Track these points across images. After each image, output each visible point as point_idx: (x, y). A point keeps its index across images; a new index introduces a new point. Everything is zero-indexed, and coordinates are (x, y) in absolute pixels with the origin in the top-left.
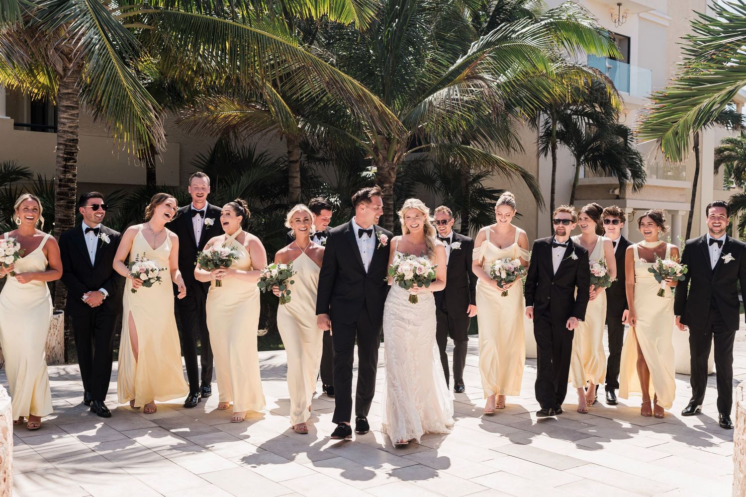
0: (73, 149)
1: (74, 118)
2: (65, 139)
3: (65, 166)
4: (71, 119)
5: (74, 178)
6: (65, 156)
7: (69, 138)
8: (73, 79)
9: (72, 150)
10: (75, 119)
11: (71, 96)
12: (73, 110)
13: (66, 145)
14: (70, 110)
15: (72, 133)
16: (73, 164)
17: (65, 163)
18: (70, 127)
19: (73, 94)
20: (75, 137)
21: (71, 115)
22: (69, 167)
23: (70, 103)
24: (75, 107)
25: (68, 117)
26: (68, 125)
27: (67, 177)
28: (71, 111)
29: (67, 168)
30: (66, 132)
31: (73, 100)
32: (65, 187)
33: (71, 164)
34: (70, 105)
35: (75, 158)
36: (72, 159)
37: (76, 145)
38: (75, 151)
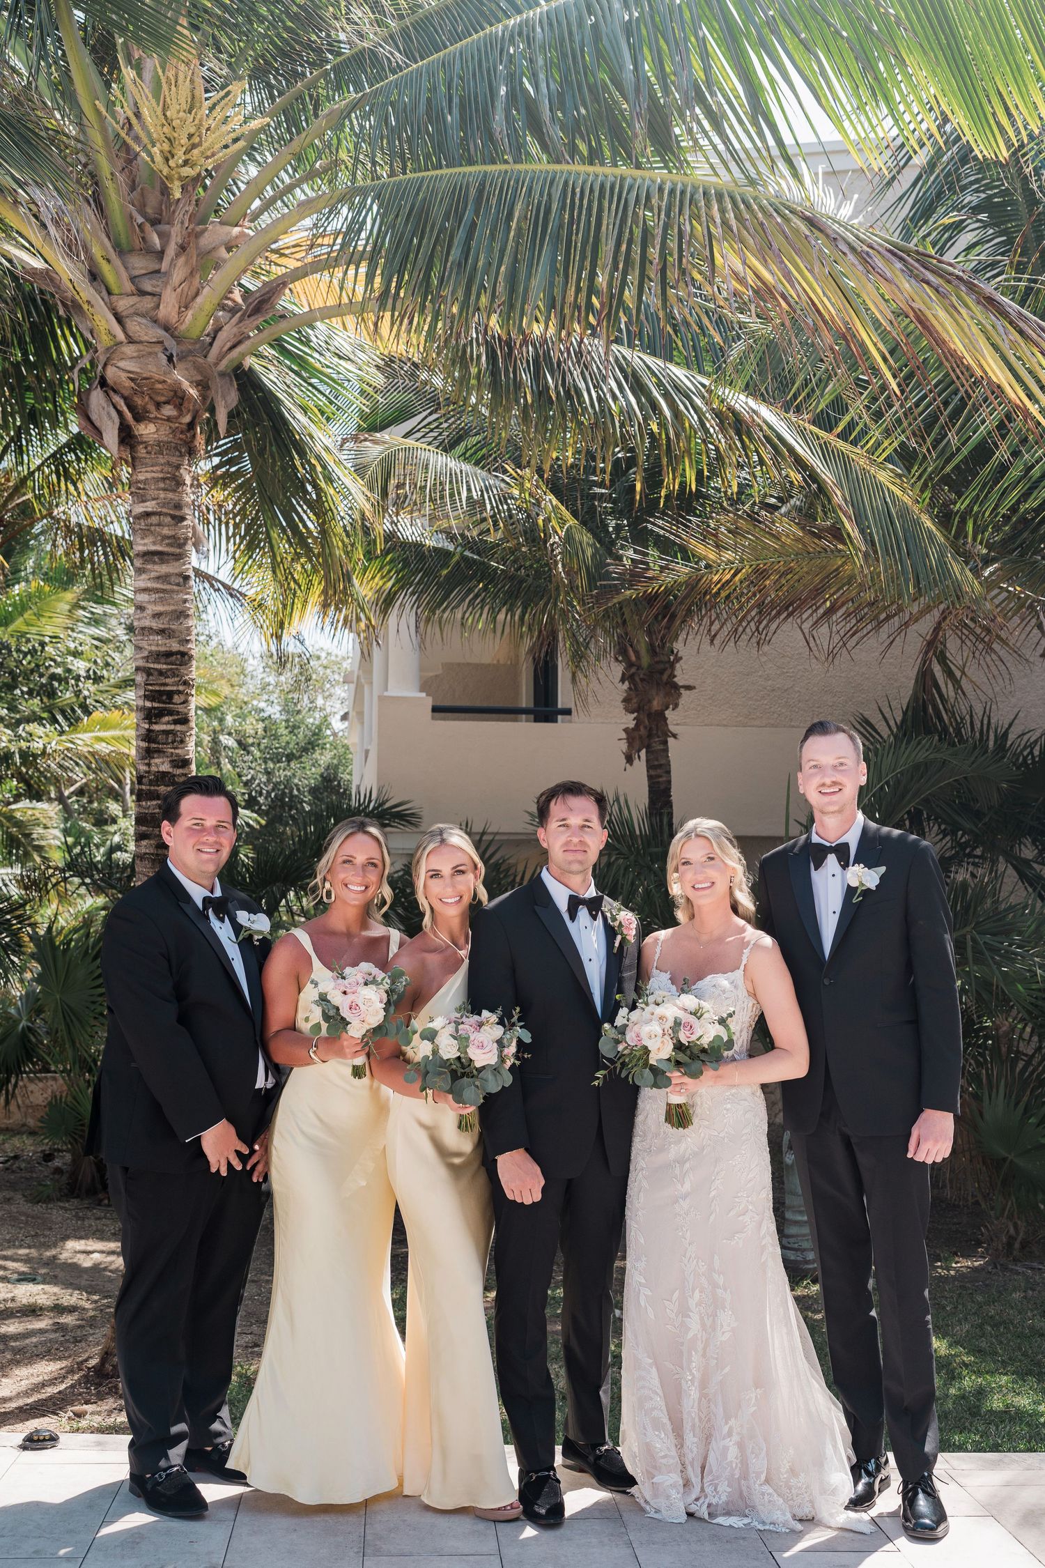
0: (168, 681)
1: (168, 587)
2: (146, 654)
3: (149, 737)
4: (157, 591)
5: (179, 771)
6: (148, 704)
7: (154, 648)
8: (157, 468)
10: (172, 591)
11: (154, 519)
12: (162, 562)
13: (148, 672)
14: (154, 563)
15: (162, 632)
16: (172, 727)
17: (147, 726)
18: (157, 615)
19: (160, 514)
20: (175, 647)
21: (158, 578)
23: (154, 543)
24: (168, 554)
25: (149, 585)
26: (152, 608)
27: (154, 769)
28: (156, 567)
29: (154, 742)
30: (146, 632)
31: (160, 534)
32: (151, 800)
33: (164, 727)
34: (153, 548)
35: (181, 708)
36: (171, 713)
37: (183, 670)
38: (181, 688)
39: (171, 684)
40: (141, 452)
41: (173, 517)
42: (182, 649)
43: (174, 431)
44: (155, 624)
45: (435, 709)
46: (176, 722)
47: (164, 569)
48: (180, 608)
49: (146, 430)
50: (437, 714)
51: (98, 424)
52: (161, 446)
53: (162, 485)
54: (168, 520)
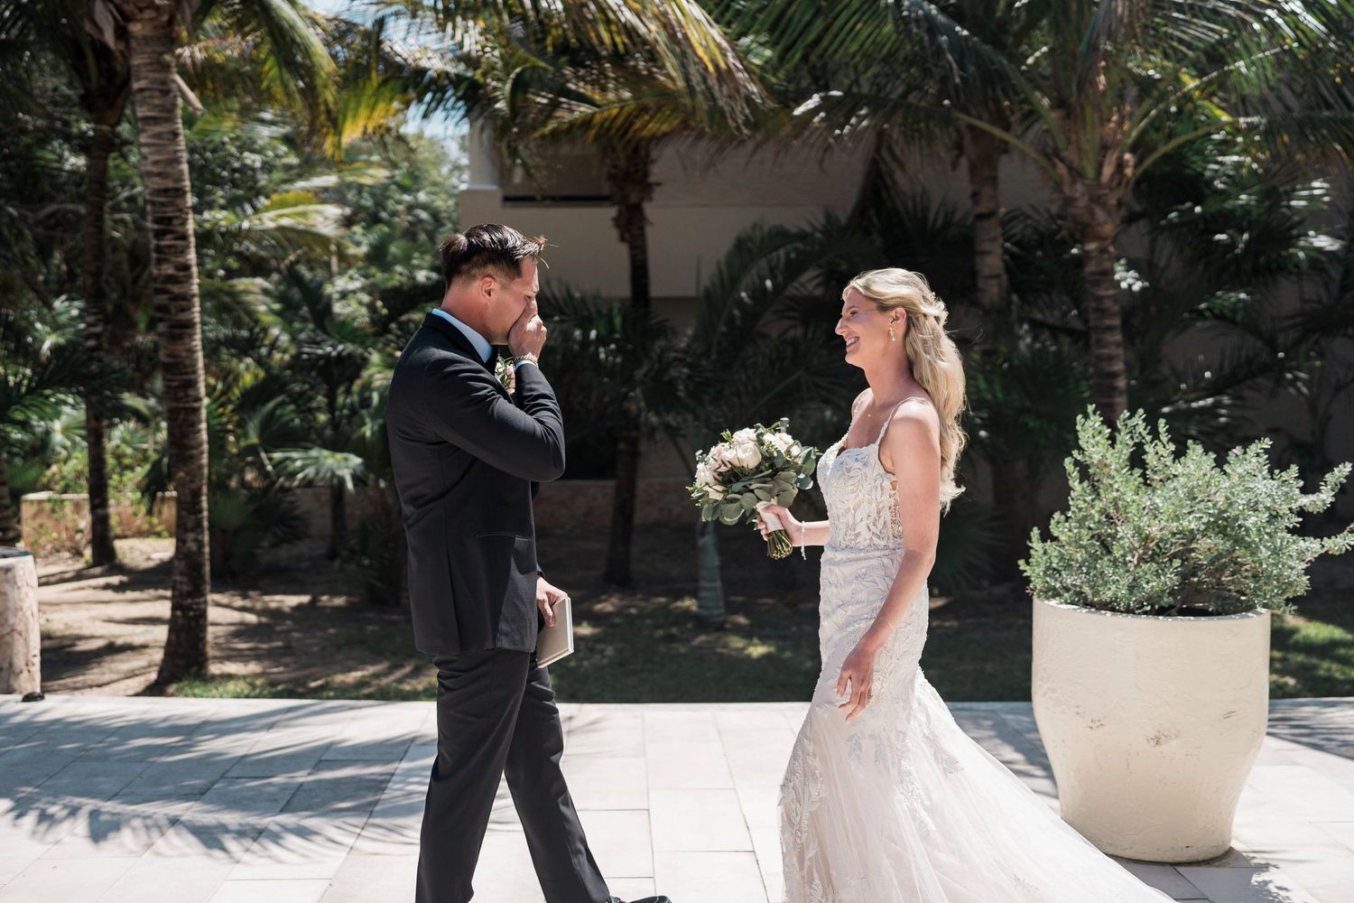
0: (169, 209)
1: (161, 142)
2: (150, 190)
3: (157, 249)
4: (154, 145)
5: (181, 274)
6: (156, 227)
7: (156, 186)
8: (146, 56)
9: (166, 212)
10: (166, 144)
11: (147, 94)
12: (156, 124)
13: (153, 203)
14: (151, 125)
15: (160, 175)
16: (173, 242)
17: (155, 242)
18: (156, 163)
19: (150, 89)
20: (170, 184)
21: (154, 135)
22: (167, 251)
23: (149, 111)
24: (160, 118)
25: (149, 141)
26: (152, 158)
28: (152, 128)
29: (162, 253)
30: (149, 175)
31: (152, 104)
33: (167, 243)
34: (148, 114)
35: (180, 229)
36: (171, 232)
37: (179, 201)
38: (178, 214)
39: (170, 212)
40: (134, 44)
41: (161, 91)
42: (177, 186)
43: (156, 28)
44: (154, 169)
45: (507, 199)
46: (177, 239)
47: (157, 129)
48: (171, 156)
49: (136, 28)
50: (508, 204)
51: (101, 25)
52: (146, 40)
53: (150, 68)
54: (156, 93)
